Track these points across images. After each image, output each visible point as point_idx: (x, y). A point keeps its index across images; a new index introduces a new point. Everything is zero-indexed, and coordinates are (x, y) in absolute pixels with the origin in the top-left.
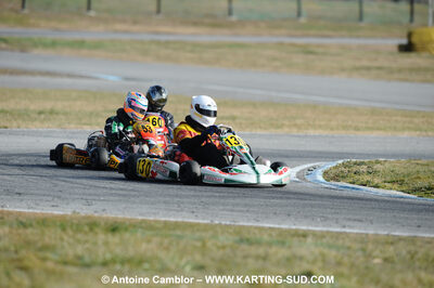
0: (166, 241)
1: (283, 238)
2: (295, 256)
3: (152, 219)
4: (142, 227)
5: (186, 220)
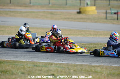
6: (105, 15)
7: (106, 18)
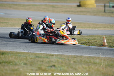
0: (16, 57)
1: (47, 56)
2: (50, 61)
3: (13, 51)
4: (10, 53)
5: (22, 51)
6: (104, 8)
7: (105, 12)
